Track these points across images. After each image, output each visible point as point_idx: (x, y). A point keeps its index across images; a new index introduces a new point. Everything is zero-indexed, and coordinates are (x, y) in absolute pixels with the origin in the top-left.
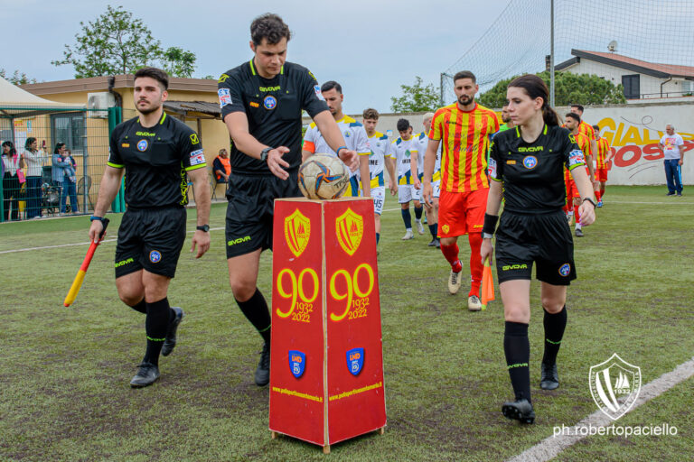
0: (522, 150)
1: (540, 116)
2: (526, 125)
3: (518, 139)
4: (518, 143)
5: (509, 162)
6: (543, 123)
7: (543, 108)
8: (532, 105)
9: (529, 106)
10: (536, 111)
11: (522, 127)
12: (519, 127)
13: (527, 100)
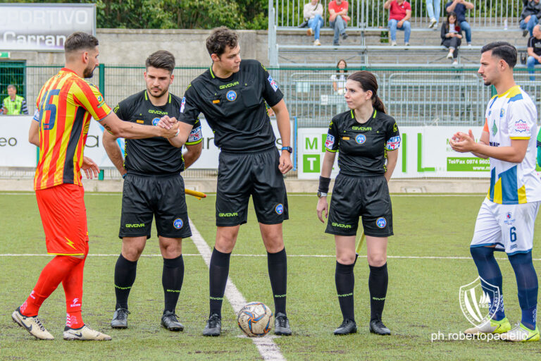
0: (355, 128)
1: (370, 104)
2: (358, 109)
3: (352, 120)
4: (352, 123)
5: (344, 138)
6: (372, 109)
7: (372, 98)
8: (363, 96)
9: (361, 96)
10: (366, 100)
11: (355, 111)
12: (353, 111)
13: (360, 92)
